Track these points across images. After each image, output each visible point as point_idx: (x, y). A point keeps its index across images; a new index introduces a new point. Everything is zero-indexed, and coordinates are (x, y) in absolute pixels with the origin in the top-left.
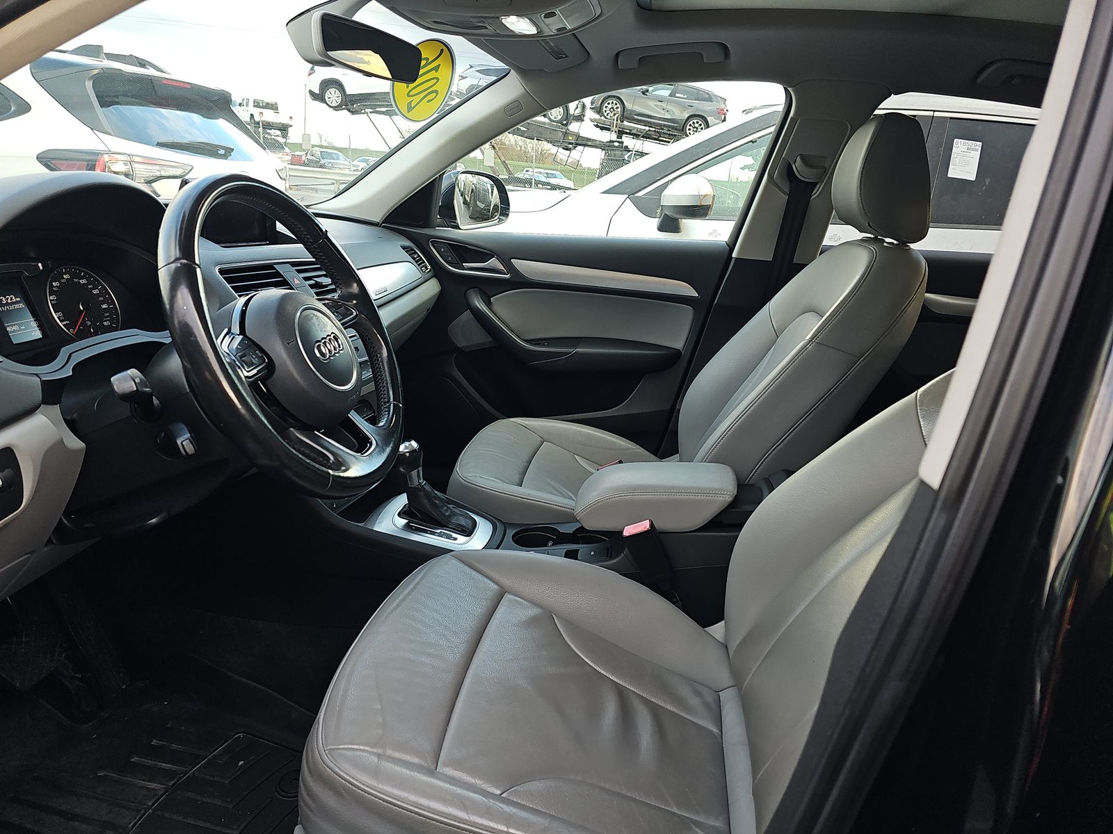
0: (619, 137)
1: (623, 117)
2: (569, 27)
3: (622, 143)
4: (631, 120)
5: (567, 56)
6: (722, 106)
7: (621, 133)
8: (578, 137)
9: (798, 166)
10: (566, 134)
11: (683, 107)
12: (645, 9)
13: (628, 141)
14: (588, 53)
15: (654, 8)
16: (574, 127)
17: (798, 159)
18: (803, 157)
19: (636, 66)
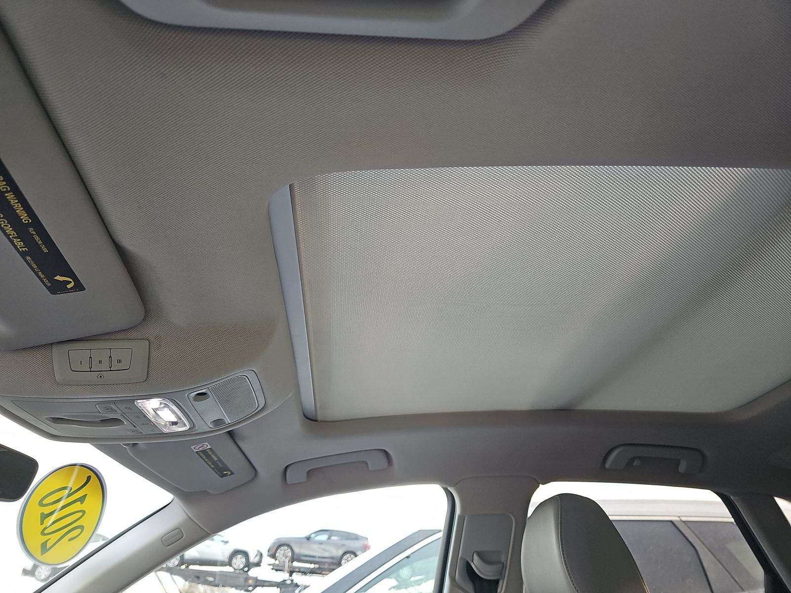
0: (291, 575)
1: (293, 559)
2: (228, 420)
3: (292, 580)
4: (299, 561)
5: (232, 473)
6: (366, 543)
7: (291, 573)
8: (256, 579)
9: (477, 564)
10: (247, 578)
11: (338, 546)
12: (311, 420)
13: (298, 578)
14: (255, 469)
15: (319, 418)
16: (254, 572)
17: (475, 557)
18: (479, 554)
19: (304, 480)
